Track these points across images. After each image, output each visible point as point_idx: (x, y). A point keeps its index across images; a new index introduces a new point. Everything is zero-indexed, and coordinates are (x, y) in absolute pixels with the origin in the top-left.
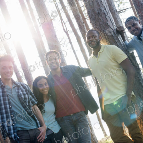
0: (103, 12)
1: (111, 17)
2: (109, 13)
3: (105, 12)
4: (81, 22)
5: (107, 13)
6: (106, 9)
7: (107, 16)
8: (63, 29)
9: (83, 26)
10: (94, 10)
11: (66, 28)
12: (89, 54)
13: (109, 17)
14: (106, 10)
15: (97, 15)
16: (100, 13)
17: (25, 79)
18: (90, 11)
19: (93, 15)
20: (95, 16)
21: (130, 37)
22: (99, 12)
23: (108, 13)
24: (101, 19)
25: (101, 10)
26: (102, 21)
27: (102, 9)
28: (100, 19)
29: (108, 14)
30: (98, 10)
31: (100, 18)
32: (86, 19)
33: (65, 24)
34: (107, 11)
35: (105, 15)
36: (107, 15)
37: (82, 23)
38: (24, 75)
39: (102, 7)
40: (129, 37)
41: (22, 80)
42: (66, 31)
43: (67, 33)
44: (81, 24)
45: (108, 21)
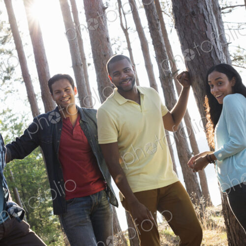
0: (201, 12)
1: (214, 24)
2: (212, 15)
3: (205, 13)
4: (154, 17)
5: (208, 16)
6: (208, 7)
7: (208, 20)
8: (120, 23)
9: (157, 25)
10: (186, 6)
11: (126, 23)
12: (159, 76)
13: (211, 24)
14: (207, 9)
15: (189, 17)
16: (196, 13)
17: (41, 98)
18: (178, 7)
19: (183, 14)
20: (186, 17)
21: (234, 56)
22: (193, 11)
23: (210, 16)
24: (196, 25)
25: (198, 7)
26: (197, 28)
27: (201, 6)
28: (194, 24)
29: (210, 18)
30: (192, 8)
31: (194, 21)
32: (163, 13)
33: (124, 16)
34: (208, 12)
35: (204, 17)
36: (207, 18)
37: (155, 20)
38: (40, 91)
39: (200, 3)
40: (231, 55)
41: (36, 99)
42: (125, 28)
43: (125, 31)
44: (153, 21)
45: (207, 30)
